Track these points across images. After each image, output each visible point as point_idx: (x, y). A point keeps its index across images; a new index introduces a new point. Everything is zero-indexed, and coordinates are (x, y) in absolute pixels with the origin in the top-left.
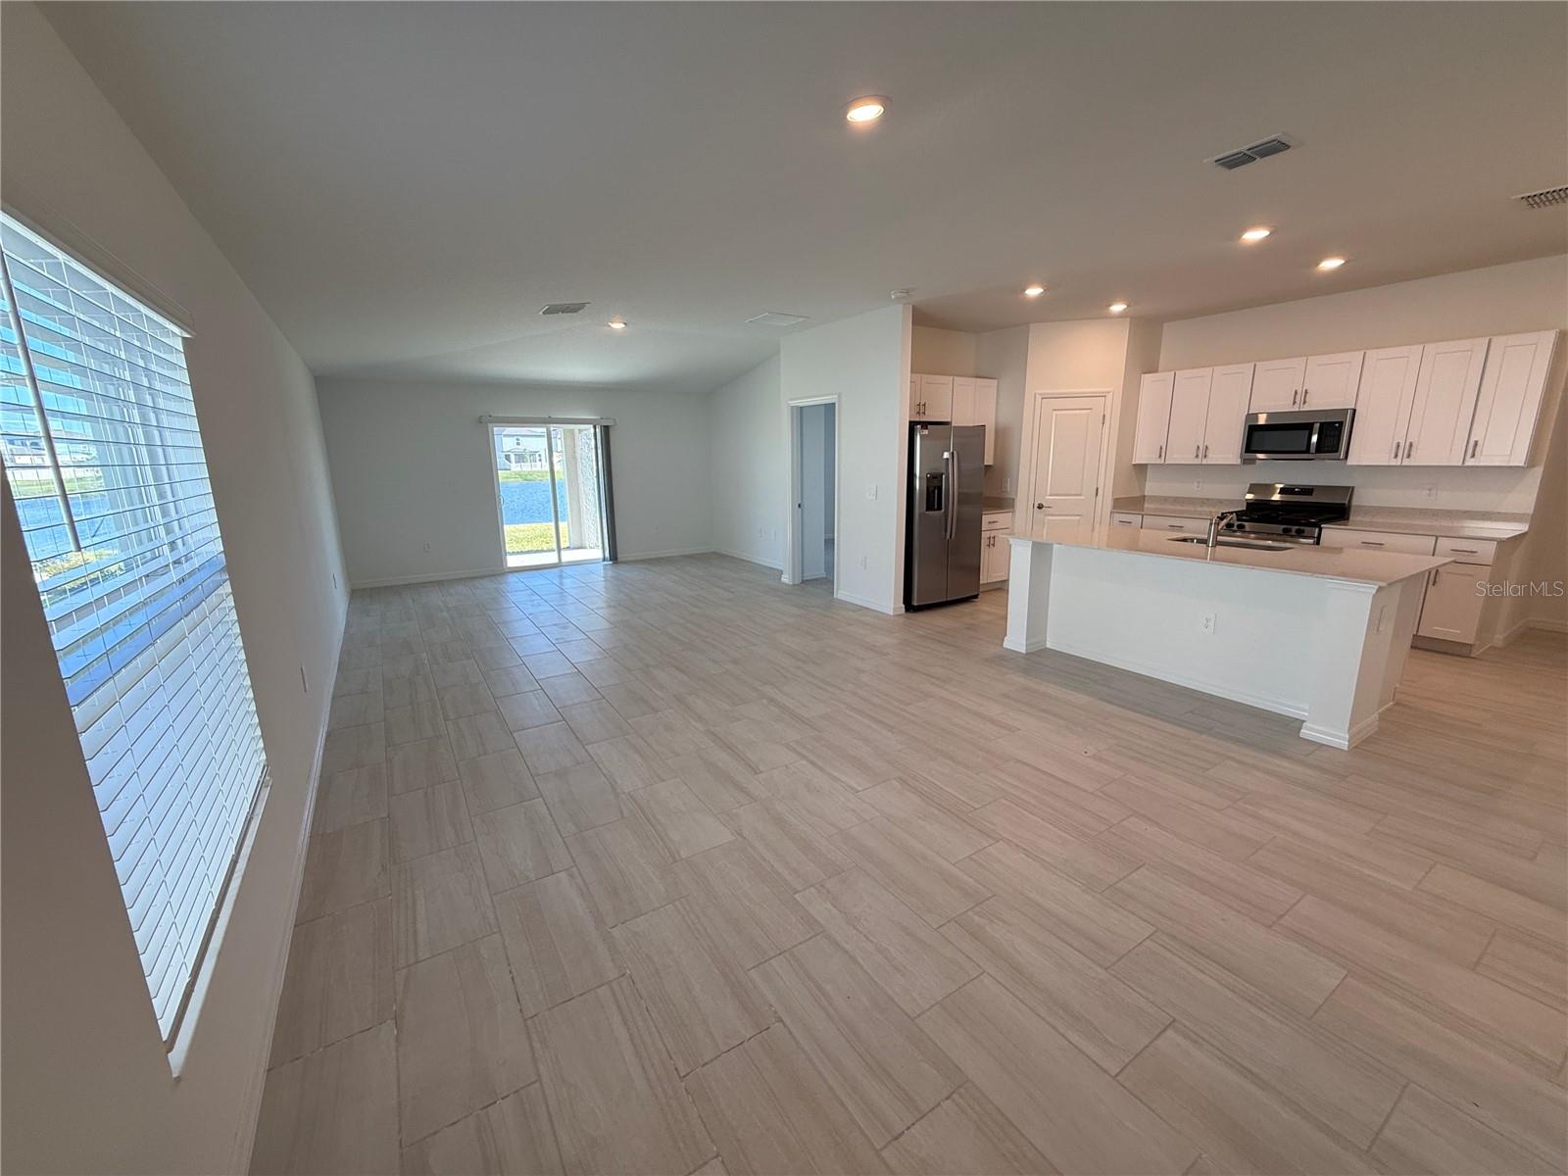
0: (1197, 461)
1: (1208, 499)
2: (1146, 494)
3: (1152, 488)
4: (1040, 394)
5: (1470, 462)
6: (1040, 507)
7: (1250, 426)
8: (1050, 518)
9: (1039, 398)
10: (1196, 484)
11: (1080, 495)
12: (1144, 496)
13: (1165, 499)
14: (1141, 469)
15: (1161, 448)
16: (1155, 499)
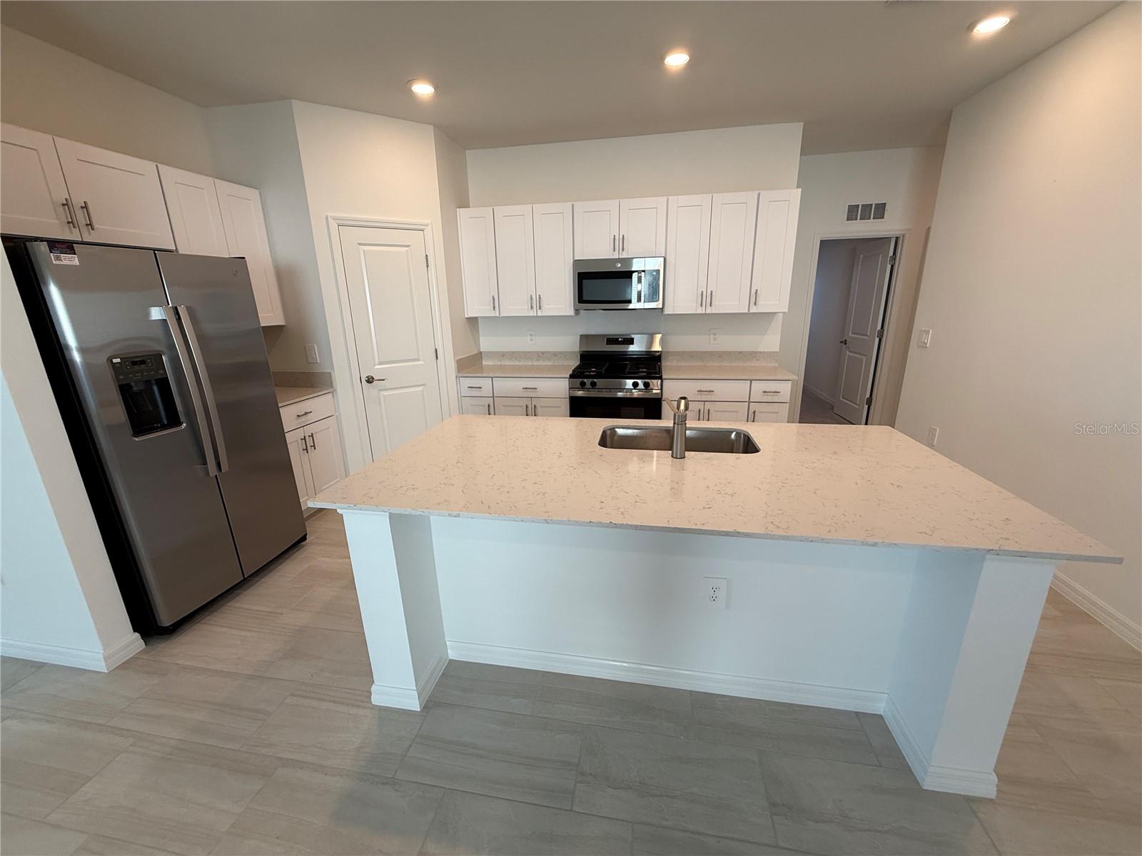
0: (532, 313)
1: (543, 353)
2: (481, 350)
3: (487, 343)
4: (335, 219)
5: (754, 310)
6: (370, 380)
7: (579, 274)
8: (386, 393)
9: (333, 225)
10: (529, 338)
11: (418, 360)
12: (481, 353)
13: (503, 355)
14: (473, 321)
15: (494, 299)
16: (492, 354)
